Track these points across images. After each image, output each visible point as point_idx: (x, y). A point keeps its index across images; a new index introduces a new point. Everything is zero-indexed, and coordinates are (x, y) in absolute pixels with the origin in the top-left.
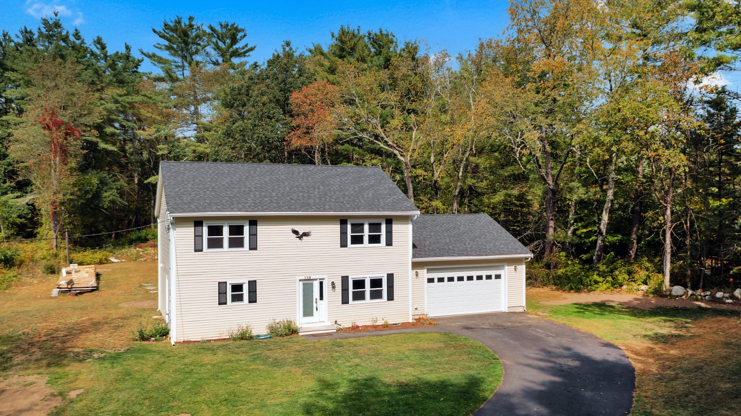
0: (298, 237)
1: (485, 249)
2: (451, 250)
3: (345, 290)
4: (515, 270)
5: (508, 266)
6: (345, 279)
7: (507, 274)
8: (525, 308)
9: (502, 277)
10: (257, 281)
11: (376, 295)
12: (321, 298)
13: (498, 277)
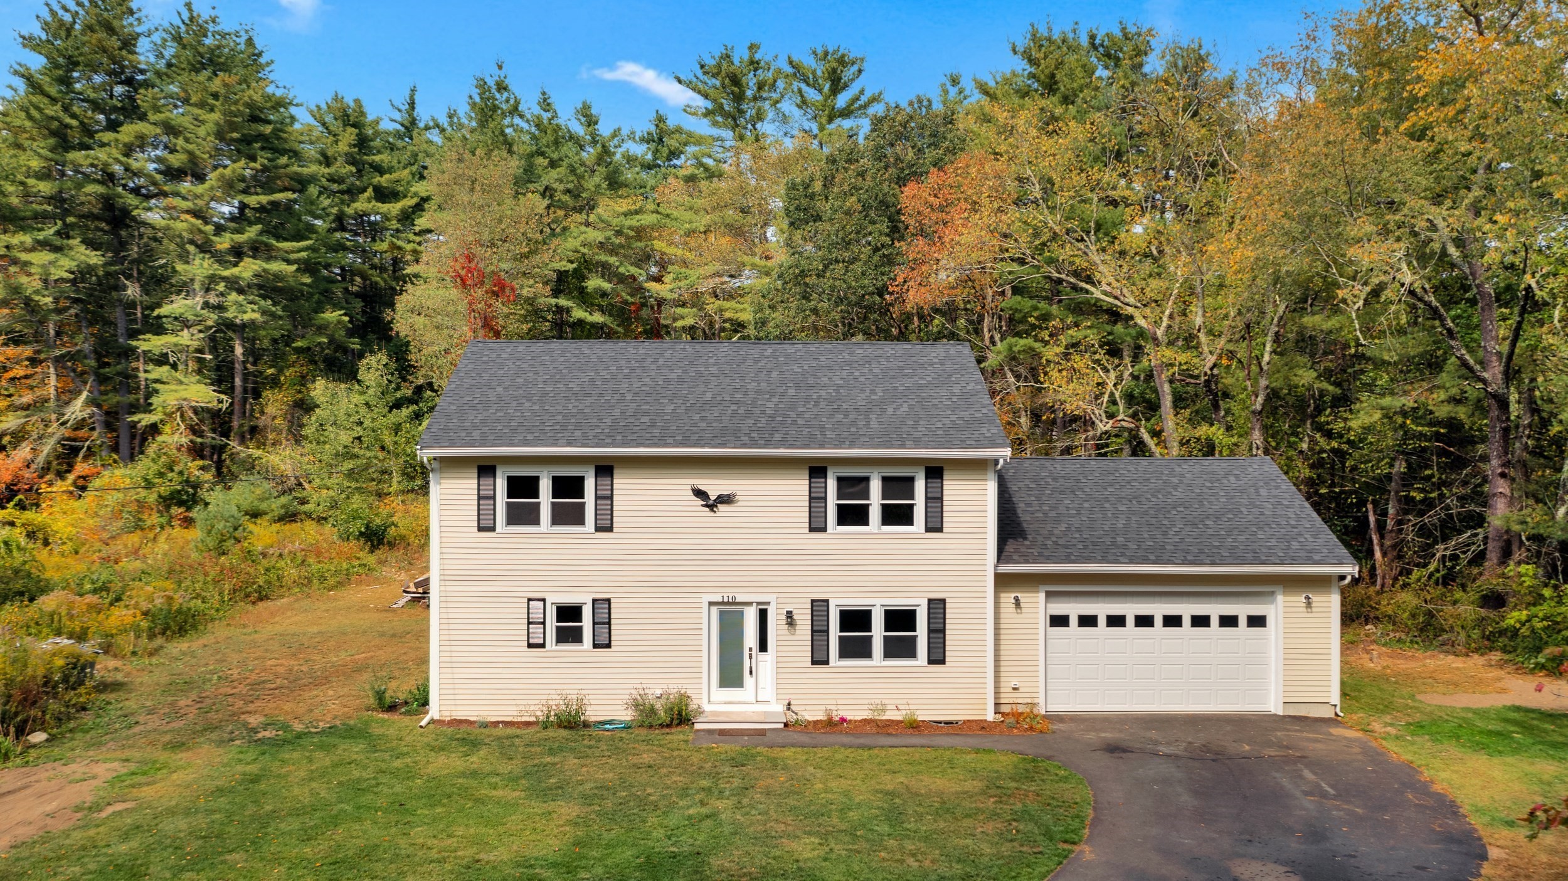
0: (706, 506)
1: (1218, 547)
2: (1118, 547)
3: (819, 632)
4: (1309, 603)
5: (1285, 593)
6: (819, 607)
7: (1281, 615)
8: (1338, 710)
9: (1270, 621)
10: (612, 601)
11: (901, 649)
12: (763, 646)
13: (1257, 621)
